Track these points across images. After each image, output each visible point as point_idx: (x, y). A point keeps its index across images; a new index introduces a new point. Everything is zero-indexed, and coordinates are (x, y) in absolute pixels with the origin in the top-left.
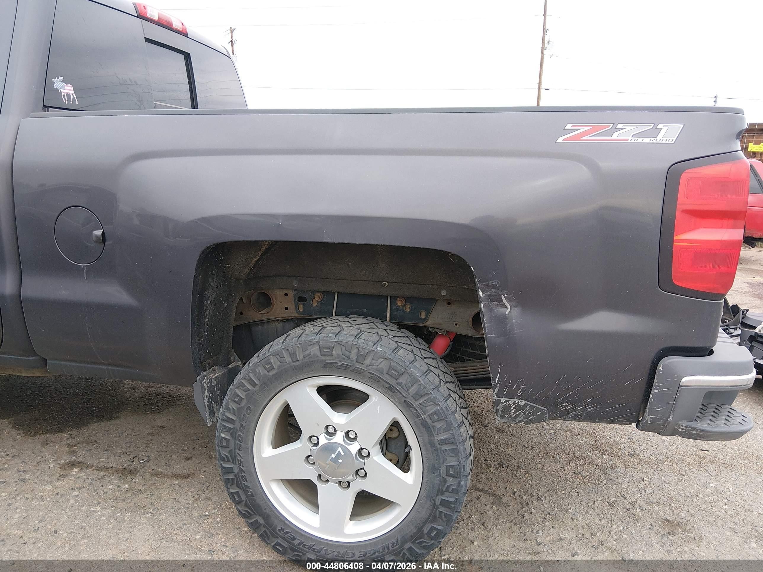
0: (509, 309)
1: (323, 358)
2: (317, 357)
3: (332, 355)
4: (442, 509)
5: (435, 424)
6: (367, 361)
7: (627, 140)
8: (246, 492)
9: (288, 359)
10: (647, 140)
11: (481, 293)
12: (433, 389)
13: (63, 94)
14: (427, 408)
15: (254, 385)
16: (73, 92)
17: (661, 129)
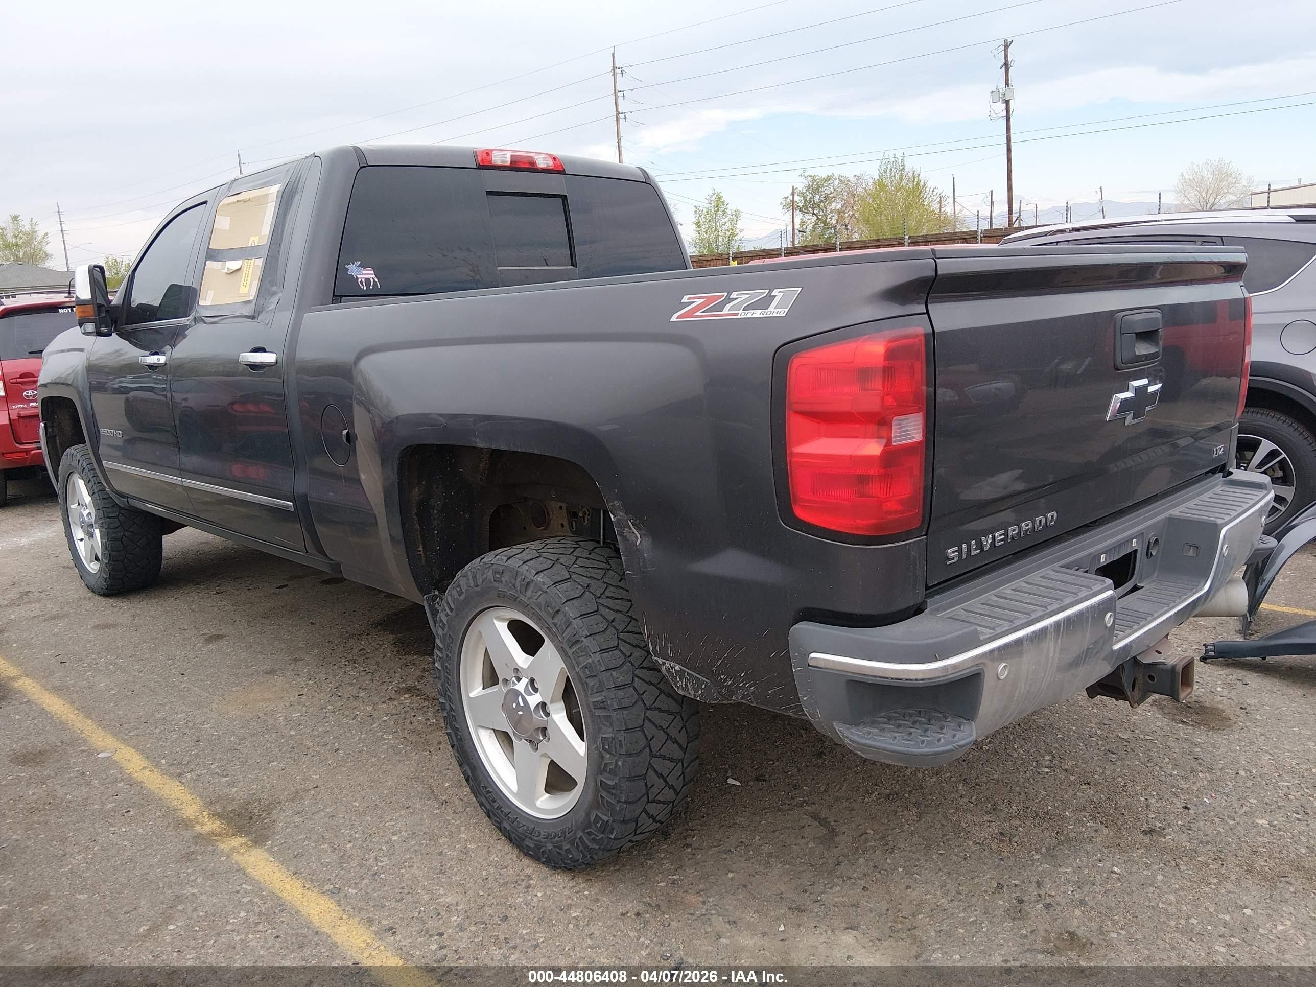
0: (639, 540)
1: (496, 585)
2: (492, 582)
3: (501, 582)
4: (604, 794)
5: (587, 680)
6: (529, 593)
7: (737, 314)
8: (456, 735)
9: (472, 584)
10: (757, 314)
11: (612, 517)
12: (588, 636)
13: (359, 280)
14: (580, 659)
15: (451, 610)
16: (374, 276)
17: (775, 296)
